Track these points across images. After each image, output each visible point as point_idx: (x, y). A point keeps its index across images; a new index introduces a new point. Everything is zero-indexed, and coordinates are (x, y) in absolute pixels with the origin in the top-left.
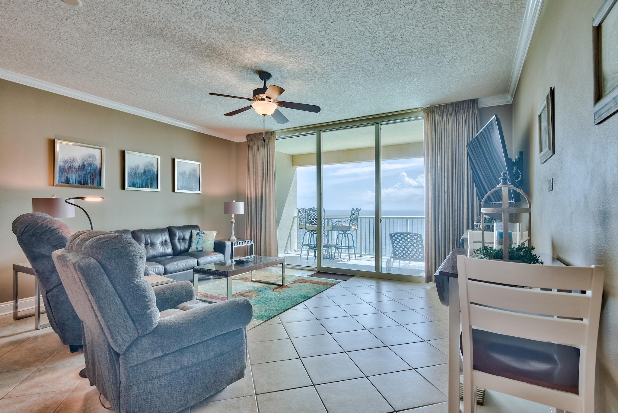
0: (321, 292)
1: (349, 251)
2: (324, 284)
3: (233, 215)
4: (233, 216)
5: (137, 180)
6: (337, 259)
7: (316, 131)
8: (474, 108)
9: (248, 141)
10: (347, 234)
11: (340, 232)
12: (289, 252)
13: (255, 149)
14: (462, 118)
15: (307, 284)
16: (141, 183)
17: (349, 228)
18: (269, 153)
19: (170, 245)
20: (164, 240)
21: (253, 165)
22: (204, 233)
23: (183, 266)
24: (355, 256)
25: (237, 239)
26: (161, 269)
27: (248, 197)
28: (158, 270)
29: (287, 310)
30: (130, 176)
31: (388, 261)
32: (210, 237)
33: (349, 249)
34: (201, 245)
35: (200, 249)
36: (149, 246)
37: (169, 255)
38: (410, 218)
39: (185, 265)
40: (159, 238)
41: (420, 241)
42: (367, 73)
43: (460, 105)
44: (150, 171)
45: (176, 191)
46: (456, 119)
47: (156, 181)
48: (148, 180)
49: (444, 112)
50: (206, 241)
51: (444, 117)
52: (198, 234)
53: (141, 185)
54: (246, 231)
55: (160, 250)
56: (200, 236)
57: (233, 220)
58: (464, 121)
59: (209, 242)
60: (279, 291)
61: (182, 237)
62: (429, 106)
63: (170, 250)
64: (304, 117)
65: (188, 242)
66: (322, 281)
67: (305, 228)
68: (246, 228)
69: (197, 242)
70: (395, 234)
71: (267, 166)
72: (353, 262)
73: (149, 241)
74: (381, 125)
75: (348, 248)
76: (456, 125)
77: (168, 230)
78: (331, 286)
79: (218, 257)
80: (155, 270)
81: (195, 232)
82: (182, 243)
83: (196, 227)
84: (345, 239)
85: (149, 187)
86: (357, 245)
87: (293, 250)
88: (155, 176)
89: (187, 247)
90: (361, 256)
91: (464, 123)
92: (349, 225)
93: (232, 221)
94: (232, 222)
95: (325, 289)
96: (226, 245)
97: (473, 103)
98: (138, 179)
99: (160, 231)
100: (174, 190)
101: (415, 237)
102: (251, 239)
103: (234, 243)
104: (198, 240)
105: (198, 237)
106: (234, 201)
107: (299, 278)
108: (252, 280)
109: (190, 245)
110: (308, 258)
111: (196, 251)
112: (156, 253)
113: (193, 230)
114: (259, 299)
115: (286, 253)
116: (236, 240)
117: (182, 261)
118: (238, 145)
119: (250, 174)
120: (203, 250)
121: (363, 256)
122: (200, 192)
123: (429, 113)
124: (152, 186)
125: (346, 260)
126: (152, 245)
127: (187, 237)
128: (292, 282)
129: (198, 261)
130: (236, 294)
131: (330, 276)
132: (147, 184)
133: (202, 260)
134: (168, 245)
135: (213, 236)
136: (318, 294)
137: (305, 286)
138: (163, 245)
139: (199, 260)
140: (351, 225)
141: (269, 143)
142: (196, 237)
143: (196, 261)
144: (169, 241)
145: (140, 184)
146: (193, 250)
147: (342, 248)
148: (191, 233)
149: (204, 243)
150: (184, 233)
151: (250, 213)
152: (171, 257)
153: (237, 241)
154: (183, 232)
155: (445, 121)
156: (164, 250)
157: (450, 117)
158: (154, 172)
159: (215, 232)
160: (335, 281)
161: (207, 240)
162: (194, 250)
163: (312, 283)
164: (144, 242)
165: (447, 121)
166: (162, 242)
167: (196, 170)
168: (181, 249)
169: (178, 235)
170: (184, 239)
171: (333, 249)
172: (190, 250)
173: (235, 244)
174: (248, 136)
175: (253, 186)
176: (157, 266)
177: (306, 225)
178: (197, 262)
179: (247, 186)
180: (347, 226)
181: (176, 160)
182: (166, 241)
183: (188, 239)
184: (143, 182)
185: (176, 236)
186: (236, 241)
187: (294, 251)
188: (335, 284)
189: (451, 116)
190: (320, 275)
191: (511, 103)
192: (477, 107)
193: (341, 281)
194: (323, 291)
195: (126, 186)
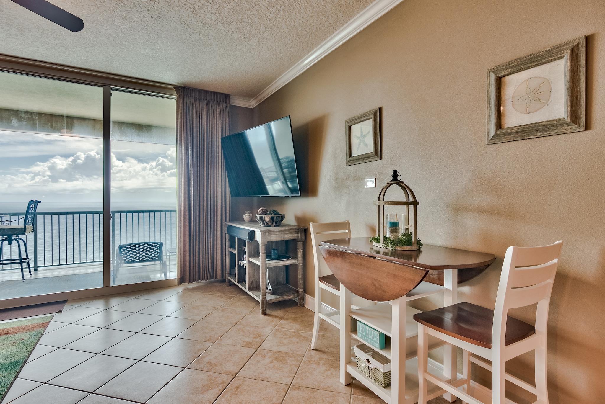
0: (35, 346)
8: (226, 103)
10: (16, 240)
14: (216, 109)
17: (22, 231)
24: (30, 272)
38: (152, 211)
43: (215, 96)
46: (210, 109)
49: (198, 98)
51: (199, 104)
58: (218, 113)
62: (182, 85)
74: (112, 89)
75: (20, 261)
76: (210, 115)
78: (43, 329)
91: (218, 115)
92: (23, 226)
97: (226, 97)
123: (183, 94)
136: (33, 350)
140: (26, 226)
155: (200, 108)
157: (205, 105)
160: (43, 318)
165: (202, 108)
180: (19, 228)
188: (47, 324)
189: (206, 105)
191: (252, 108)
192: (229, 103)
193: (53, 316)
194: (38, 341)
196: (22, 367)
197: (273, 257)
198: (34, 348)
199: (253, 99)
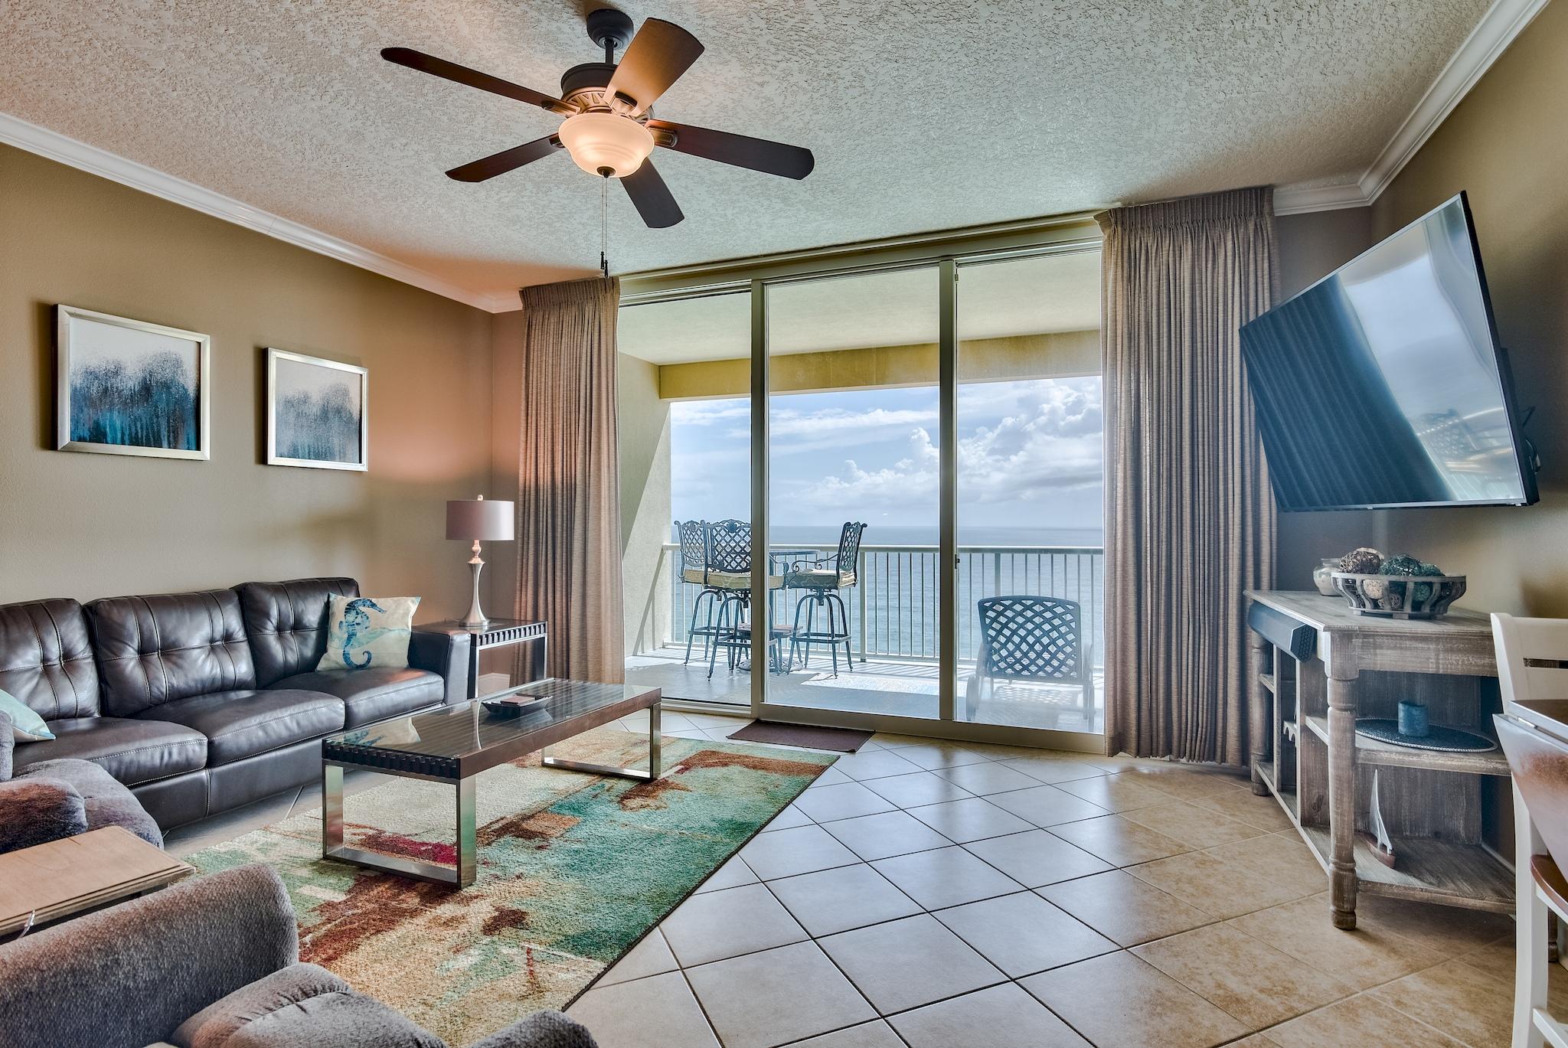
0: (787, 805)
1: (834, 647)
2: (789, 769)
3: (477, 542)
4: (477, 547)
5: (111, 417)
6: (797, 672)
7: (747, 282)
8: (1260, 214)
9: (526, 308)
10: (827, 597)
11: (807, 592)
12: (649, 651)
13: (552, 333)
14: (1223, 243)
15: (734, 770)
16: (130, 429)
17: (833, 582)
18: (596, 345)
19: (244, 650)
20: (219, 631)
21: (543, 384)
22: (373, 605)
23: (287, 728)
24: (850, 663)
25: (492, 619)
26: (197, 748)
27: (527, 483)
28: (180, 754)
29: (689, 894)
30: (81, 399)
32: (396, 616)
33: (833, 643)
34: (361, 644)
35: (358, 659)
36: (155, 657)
37: (239, 685)
39: (298, 724)
40: (198, 629)
41: (1071, 621)
42: (981, 45)
43: (1219, 204)
44: (166, 386)
45: (272, 458)
46: (1204, 247)
47: (192, 423)
48: (158, 417)
49: (1165, 227)
50: (382, 633)
51: (1168, 242)
52: (351, 607)
53: (130, 434)
54: (518, 593)
55: (204, 667)
56: (359, 616)
57: (477, 561)
58: (1230, 254)
59: (392, 635)
60: (642, 807)
61: (292, 620)
62: (1118, 205)
63: (242, 667)
64: (717, 229)
65: (313, 635)
66: (780, 758)
67: (703, 581)
68: (518, 584)
69: (346, 636)
70: (997, 601)
71: (588, 387)
72: (847, 681)
73: (157, 639)
74: (959, 265)
75: (832, 638)
76: (1204, 265)
77: (236, 598)
78: (813, 777)
79: (424, 686)
80: (170, 754)
81: (340, 601)
82: (293, 642)
83: (345, 585)
84: (822, 612)
85: (165, 443)
87: (659, 645)
88: (190, 405)
89: (309, 652)
90: (863, 661)
91: (1229, 261)
92: (835, 572)
93: (472, 562)
94: (473, 567)
95: (799, 789)
96: (452, 645)
97: (1259, 196)
98: (116, 413)
99: (208, 600)
100: (262, 458)
101: (1059, 610)
102: (535, 619)
103: (481, 637)
104: (351, 628)
105: (351, 617)
106: (481, 498)
107: (701, 748)
108: (543, 761)
109: (321, 648)
110: (711, 672)
111: (341, 669)
112: (187, 684)
113: (333, 596)
114: (577, 846)
115: (639, 653)
116: (486, 623)
117: (284, 710)
118: (493, 321)
119: (534, 412)
120: (372, 664)
121: (868, 660)
122: (363, 467)
123: (1119, 228)
124: (176, 438)
125: (823, 675)
126: (170, 651)
127: (312, 614)
128: (681, 764)
129: (347, 708)
130: (487, 827)
131: (797, 735)
132: (153, 432)
133: (364, 702)
134: (235, 649)
135: (406, 614)
136: (780, 811)
137: (727, 779)
138: (218, 650)
139: (352, 702)
140: (841, 571)
141: (597, 316)
142: (343, 620)
143: (340, 705)
144: (239, 634)
145: (127, 433)
146: (333, 665)
147: (809, 638)
148: (328, 605)
149: (375, 638)
150: (301, 606)
151: (532, 535)
152: (246, 694)
153: (491, 629)
154: (297, 603)
155: (1171, 252)
156: (217, 671)
157: (1187, 241)
158: (186, 391)
159: (413, 602)
160: (821, 756)
161: (384, 629)
162: (337, 663)
163: (747, 766)
164: (136, 643)
165: (1177, 252)
166: (212, 641)
167: (345, 393)
168: (286, 661)
169: (274, 612)
170: (298, 627)
171: (786, 643)
172: (322, 665)
173: (484, 639)
174: (526, 293)
175: (542, 451)
176: (177, 739)
177: (706, 571)
178: (343, 712)
179: (522, 451)
180: (829, 576)
181: (274, 356)
182: (228, 637)
183: (315, 626)
184: (139, 425)
185: (267, 616)
186: (486, 628)
187: (664, 647)
188: (823, 769)
189: (1189, 239)
190: (763, 732)
191: (1370, 204)
192: (1271, 213)
193: (839, 757)
194: (794, 798)
195: (65, 436)
196: (752, 837)
197: (1402, 729)
198: (783, 809)
199: (1368, 171)
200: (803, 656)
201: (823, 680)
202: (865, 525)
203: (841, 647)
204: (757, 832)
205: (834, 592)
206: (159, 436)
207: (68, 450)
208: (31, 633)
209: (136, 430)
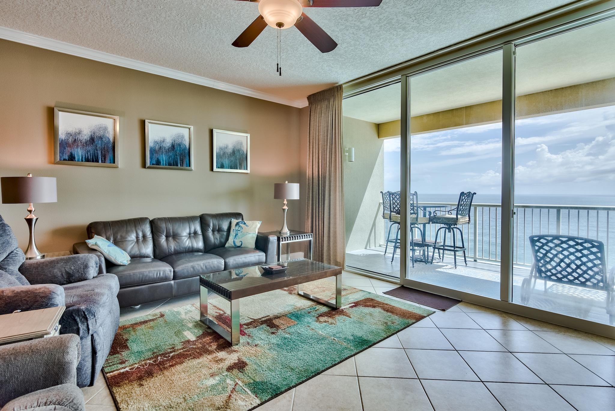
0: (393, 334)
1: (455, 253)
2: (405, 315)
3: (285, 200)
4: (285, 202)
5: (162, 156)
6: (437, 264)
7: (398, 77)
9: (309, 105)
10: (452, 229)
11: (443, 225)
12: (373, 247)
13: (318, 113)
15: (378, 310)
16: (168, 160)
17: (455, 221)
18: (334, 116)
19: (201, 237)
20: (192, 230)
21: (315, 135)
22: (245, 224)
23: (202, 268)
24: (465, 262)
25: (291, 231)
26: (169, 273)
27: (309, 176)
28: (163, 274)
29: (319, 374)
30: (152, 151)
31: (527, 282)
32: (252, 228)
33: (455, 251)
34: (239, 238)
35: (238, 244)
36: (171, 239)
37: (198, 251)
39: (206, 267)
40: (185, 229)
44: (179, 145)
45: (215, 169)
47: (188, 157)
48: (177, 156)
50: (246, 234)
52: (237, 224)
53: (168, 162)
55: (187, 243)
56: (240, 227)
57: (286, 207)
59: (250, 235)
60: (325, 322)
61: (217, 228)
63: (200, 244)
65: (225, 233)
66: (403, 308)
67: (389, 218)
68: (306, 217)
69: (235, 235)
70: (541, 237)
71: (331, 134)
72: (461, 271)
73: (172, 232)
74: (516, 46)
75: (454, 249)
77: (199, 219)
78: (414, 321)
80: (160, 274)
81: (234, 221)
82: (217, 236)
83: (238, 215)
84: (449, 235)
85: (179, 168)
86: (469, 245)
87: (377, 245)
88: (187, 151)
89: (223, 240)
90: (475, 261)
92: (455, 216)
93: (283, 208)
94: (284, 210)
95: (403, 327)
96: (269, 241)
98: (164, 155)
99: (190, 219)
100: (212, 169)
101: (587, 245)
102: (312, 232)
103: (282, 238)
104: (237, 232)
105: (237, 228)
106: (287, 182)
107: (368, 296)
108: (298, 292)
109: (227, 239)
110: (393, 259)
111: (233, 247)
112: (180, 248)
113: (233, 220)
114: (287, 336)
115: (368, 248)
116: (288, 232)
117: (201, 261)
118: (300, 111)
119: (312, 147)
120: (242, 246)
121: (478, 261)
122: (248, 171)
124: (182, 163)
125: (449, 266)
126: (175, 236)
127: (225, 226)
128: (354, 303)
129: (225, 262)
130: (260, 319)
131: (418, 296)
132: (175, 161)
133: (232, 260)
134: (197, 237)
135: (256, 228)
136: (387, 337)
137: (371, 315)
138: (192, 237)
139: (227, 260)
140: (459, 216)
141: (334, 103)
142: (234, 229)
143: (222, 261)
144: (199, 232)
145: (167, 162)
146: (230, 245)
147: (444, 248)
148: (230, 223)
149: (244, 236)
150: (221, 222)
151: (311, 197)
152: (201, 253)
153: (290, 235)
154: (219, 222)
156: (190, 245)
158: (186, 146)
159: (259, 223)
160: (425, 310)
161: (248, 233)
162: (231, 245)
163: (384, 310)
164: (165, 234)
166: (190, 234)
167: (241, 144)
168: (214, 243)
169: (211, 225)
170: (220, 230)
171: (431, 249)
172: (227, 245)
173: (286, 239)
174: (309, 98)
175: (315, 162)
176: (162, 268)
177: (390, 214)
178: (224, 264)
179: (308, 163)
180: (453, 218)
181: (215, 131)
182: (195, 233)
183: (226, 230)
184: (171, 159)
185: (209, 226)
186: (289, 235)
187: (380, 246)
188: (423, 317)
190: (403, 293)
193: (435, 312)
194: (399, 331)
195: (148, 164)
196: (366, 349)
198: (390, 336)
200: (441, 255)
201: (449, 269)
202: (475, 193)
203: (460, 253)
204: (370, 347)
205: (456, 226)
206: (177, 162)
207: (149, 168)
208: (133, 229)
209: (170, 161)
